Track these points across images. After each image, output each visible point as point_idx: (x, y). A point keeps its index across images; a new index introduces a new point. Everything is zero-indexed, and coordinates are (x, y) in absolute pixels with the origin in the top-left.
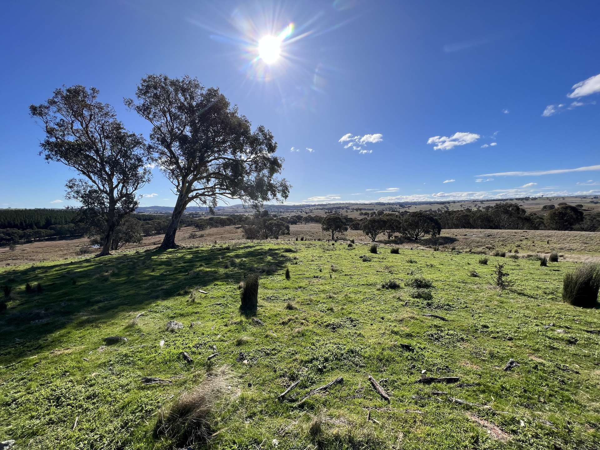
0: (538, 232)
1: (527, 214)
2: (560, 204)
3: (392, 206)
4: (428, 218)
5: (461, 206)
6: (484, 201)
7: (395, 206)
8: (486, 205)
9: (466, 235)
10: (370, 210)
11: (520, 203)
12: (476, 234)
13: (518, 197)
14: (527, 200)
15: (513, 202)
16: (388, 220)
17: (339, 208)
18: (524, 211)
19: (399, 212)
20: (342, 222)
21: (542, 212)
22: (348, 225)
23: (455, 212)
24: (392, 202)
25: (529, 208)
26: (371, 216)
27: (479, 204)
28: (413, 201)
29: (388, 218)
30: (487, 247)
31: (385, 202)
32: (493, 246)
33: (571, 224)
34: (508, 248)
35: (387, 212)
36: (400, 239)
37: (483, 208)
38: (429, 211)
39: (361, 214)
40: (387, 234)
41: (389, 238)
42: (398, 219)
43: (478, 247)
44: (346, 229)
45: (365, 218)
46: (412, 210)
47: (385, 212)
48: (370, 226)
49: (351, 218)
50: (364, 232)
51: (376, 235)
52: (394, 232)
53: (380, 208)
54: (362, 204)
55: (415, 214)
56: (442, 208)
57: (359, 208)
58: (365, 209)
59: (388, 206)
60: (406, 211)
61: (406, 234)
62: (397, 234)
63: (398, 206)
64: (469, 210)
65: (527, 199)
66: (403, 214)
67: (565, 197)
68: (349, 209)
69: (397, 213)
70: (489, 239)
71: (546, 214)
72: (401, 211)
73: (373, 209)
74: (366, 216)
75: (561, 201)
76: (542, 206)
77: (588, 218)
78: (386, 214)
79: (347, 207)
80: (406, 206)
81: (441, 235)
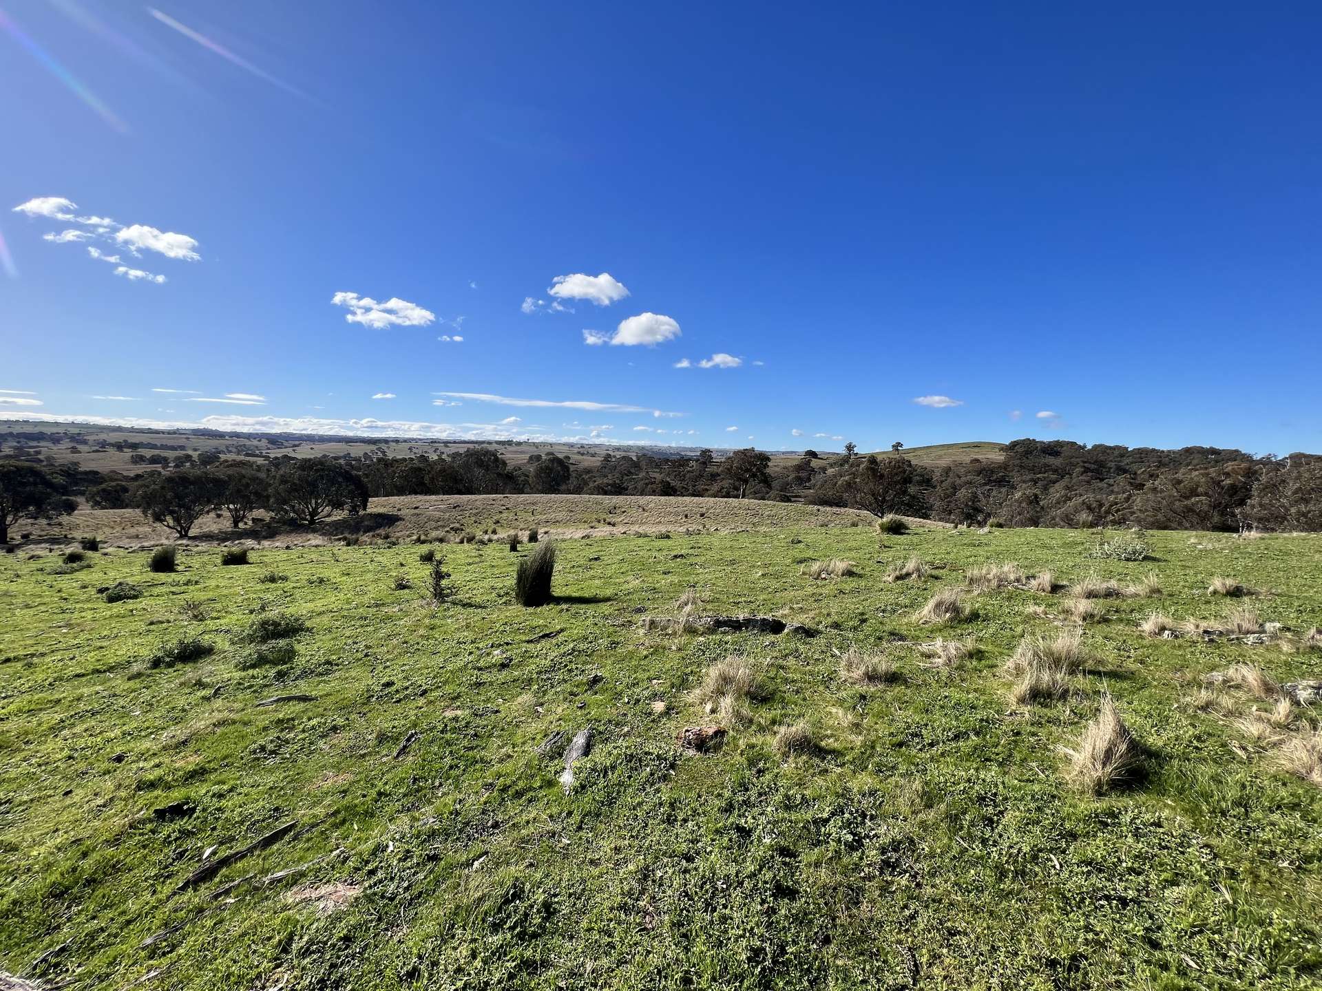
0: (522, 497)
1: (509, 468)
2: (548, 454)
3: (248, 443)
4: (340, 474)
5: (410, 449)
6: (450, 443)
7: (255, 442)
8: (453, 449)
9: (416, 508)
10: (173, 448)
11: (501, 449)
12: (433, 504)
13: (497, 438)
14: (510, 445)
15: (491, 448)
16: (229, 476)
17: (40, 437)
18: (504, 463)
19: (267, 458)
20: (49, 484)
21: (529, 466)
22: (82, 493)
23: (397, 461)
24: (245, 430)
25: (513, 459)
26: (176, 467)
27: (441, 447)
28: (303, 432)
29: (230, 472)
30: (452, 529)
31: (222, 429)
32: (462, 525)
33: (558, 485)
34: (483, 527)
35: (231, 457)
36: (268, 525)
37: (448, 456)
38: (344, 457)
39: (139, 459)
40: (226, 514)
41: (236, 525)
42: (263, 475)
43: (436, 528)
44: (71, 508)
45: (152, 474)
46: (304, 453)
47: (223, 457)
48: (169, 495)
49: (96, 473)
50: (145, 513)
51: (191, 519)
52: (251, 509)
53: (209, 445)
54: (141, 431)
55: (307, 465)
56: (372, 451)
57: (128, 442)
58: (154, 447)
59: (235, 441)
60: (285, 456)
61: (286, 512)
62: (259, 513)
63: (264, 443)
64: (423, 458)
65: (510, 443)
66: (277, 463)
67: (554, 444)
68: (85, 442)
69: (260, 461)
70: (455, 513)
71: (532, 469)
72: (272, 456)
73: (182, 448)
74: (158, 467)
75: (548, 449)
76: (527, 456)
77: (574, 475)
78: (226, 461)
79: (77, 436)
80: (286, 444)
81: (369, 511)
